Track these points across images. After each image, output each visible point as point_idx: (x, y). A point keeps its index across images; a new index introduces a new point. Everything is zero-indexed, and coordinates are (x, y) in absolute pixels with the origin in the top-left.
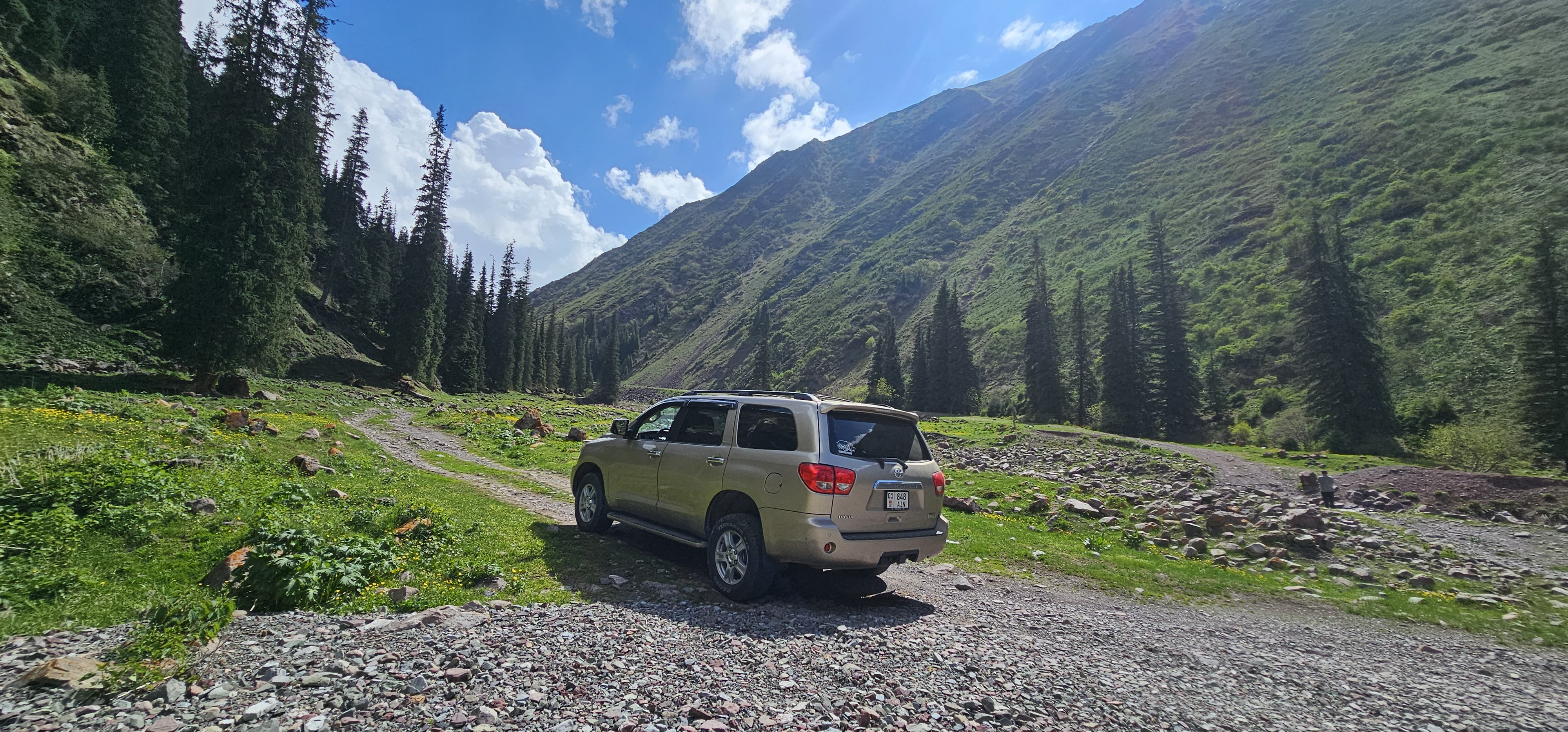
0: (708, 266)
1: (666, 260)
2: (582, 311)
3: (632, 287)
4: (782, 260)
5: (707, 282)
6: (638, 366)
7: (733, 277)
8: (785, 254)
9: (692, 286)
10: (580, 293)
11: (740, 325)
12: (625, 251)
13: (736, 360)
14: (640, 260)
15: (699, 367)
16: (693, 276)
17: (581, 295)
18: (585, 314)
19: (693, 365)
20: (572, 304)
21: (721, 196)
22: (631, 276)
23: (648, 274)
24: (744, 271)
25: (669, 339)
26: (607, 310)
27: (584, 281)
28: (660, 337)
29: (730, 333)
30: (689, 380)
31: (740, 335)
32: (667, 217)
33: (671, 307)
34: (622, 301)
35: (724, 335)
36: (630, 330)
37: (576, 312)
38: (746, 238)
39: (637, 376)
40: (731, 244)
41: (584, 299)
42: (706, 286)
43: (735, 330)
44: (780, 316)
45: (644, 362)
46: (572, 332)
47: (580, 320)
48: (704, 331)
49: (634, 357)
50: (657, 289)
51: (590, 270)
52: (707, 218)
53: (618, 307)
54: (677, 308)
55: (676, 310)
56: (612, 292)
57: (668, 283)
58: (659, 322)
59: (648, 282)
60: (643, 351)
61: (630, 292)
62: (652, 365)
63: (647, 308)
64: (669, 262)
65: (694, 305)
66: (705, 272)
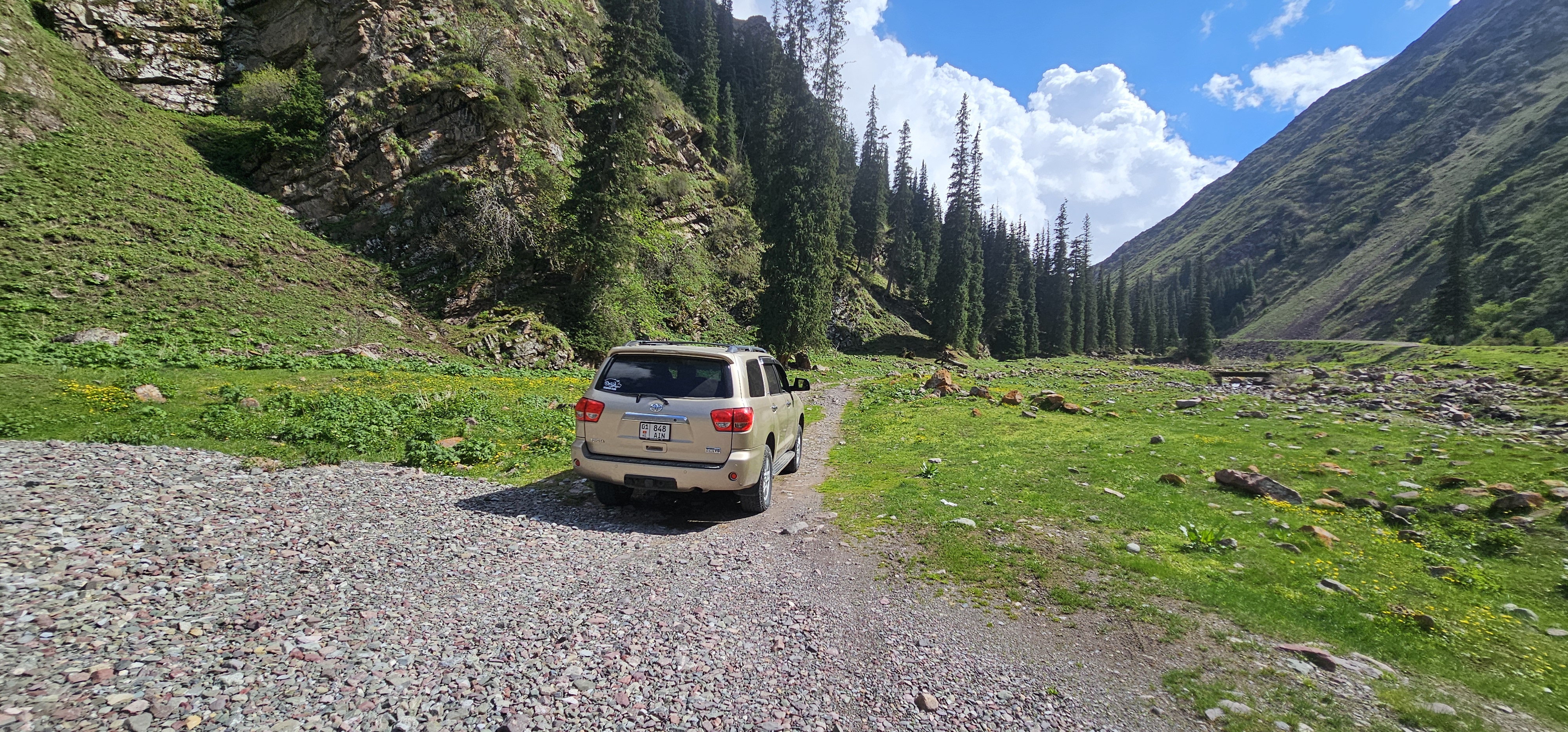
0: (1367, 167)
1: (1295, 175)
2: (1175, 259)
3: (1243, 219)
5: (1365, 189)
6: (1253, 315)
7: (1414, 172)
9: (1339, 200)
10: (1175, 239)
11: (1427, 241)
12: (1235, 177)
13: (1414, 293)
14: (1256, 183)
15: (1349, 307)
16: (1340, 187)
17: (1177, 241)
18: (1178, 262)
19: (1339, 306)
20: (1164, 253)
21: (1392, 62)
22: (1242, 205)
23: (1267, 198)
24: (1438, 159)
25: (1300, 276)
26: (1208, 253)
27: (1180, 224)
28: (1285, 275)
29: (1406, 255)
30: (1332, 326)
31: (1426, 255)
32: (1298, 119)
33: (1303, 233)
34: (1228, 238)
35: (1396, 259)
36: (1240, 272)
37: (1168, 261)
38: (1440, 111)
39: (1251, 327)
40: (1410, 127)
41: (1179, 245)
42: (1363, 196)
43: (1416, 249)
45: (1260, 309)
47: (1172, 270)
48: (1358, 258)
49: (1246, 304)
50: (1281, 214)
51: (1189, 209)
52: (1366, 100)
53: (1224, 247)
54: (1313, 234)
55: (1311, 237)
56: (1215, 230)
57: (1297, 205)
58: (1284, 257)
59: (1266, 209)
60: (1259, 295)
61: (1240, 226)
62: (1273, 312)
63: (1265, 242)
64: (1299, 176)
65: (1342, 225)
66: (1361, 177)
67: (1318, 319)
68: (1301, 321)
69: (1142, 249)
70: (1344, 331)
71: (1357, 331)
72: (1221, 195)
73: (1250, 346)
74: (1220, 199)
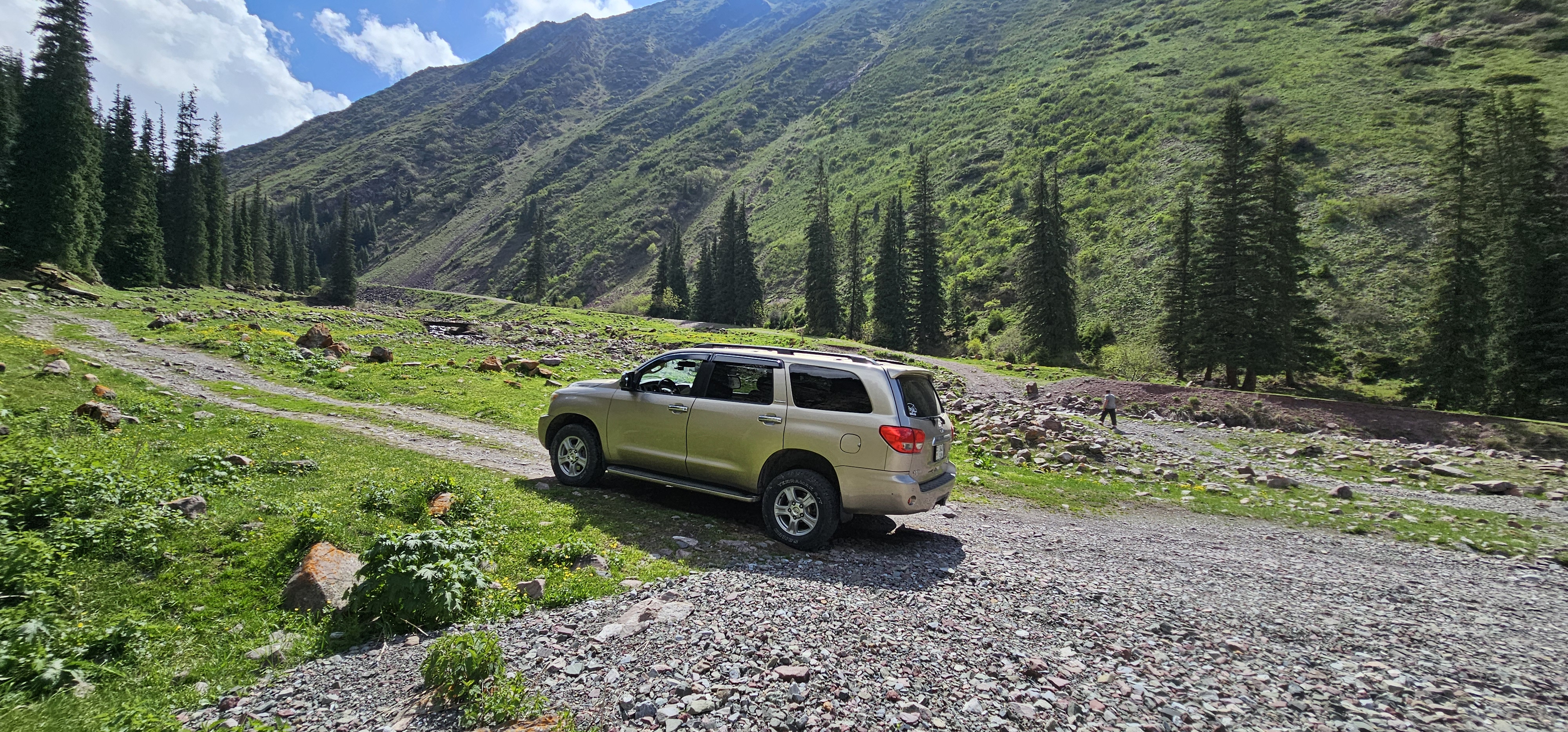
0: (460, 148)
1: (406, 135)
3: (361, 164)
4: (551, 150)
5: (461, 167)
6: (377, 260)
7: (494, 164)
8: (555, 144)
9: (442, 170)
10: (287, 165)
11: (504, 221)
12: (348, 118)
13: (501, 259)
14: (370, 131)
15: (456, 265)
16: (442, 158)
18: (298, 192)
19: (448, 262)
20: (277, 178)
21: (474, 65)
22: (359, 149)
23: (383, 149)
24: (507, 158)
25: (416, 230)
26: (328, 189)
28: (403, 227)
29: (492, 228)
30: (444, 279)
31: (504, 232)
32: (405, 81)
33: (415, 191)
34: (348, 180)
35: (485, 230)
36: (363, 216)
38: (507, 120)
39: (376, 272)
40: (488, 125)
41: (294, 173)
42: (459, 171)
43: (498, 225)
44: (551, 214)
45: (383, 256)
48: (459, 224)
49: (369, 249)
50: (396, 169)
51: (299, 136)
52: (456, 89)
53: (344, 187)
54: (424, 194)
55: (424, 197)
56: (334, 168)
57: (410, 164)
58: (400, 210)
59: (383, 160)
60: (381, 242)
61: (358, 170)
62: (396, 260)
63: (384, 192)
64: (410, 138)
65: (446, 193)
66: (457, 155)
67: (433, 272)
68: (419, 271)
70: (454, 285)
71: (463, 285)
72: (335, 132)
73: (379, 291)
74: (334, 135)
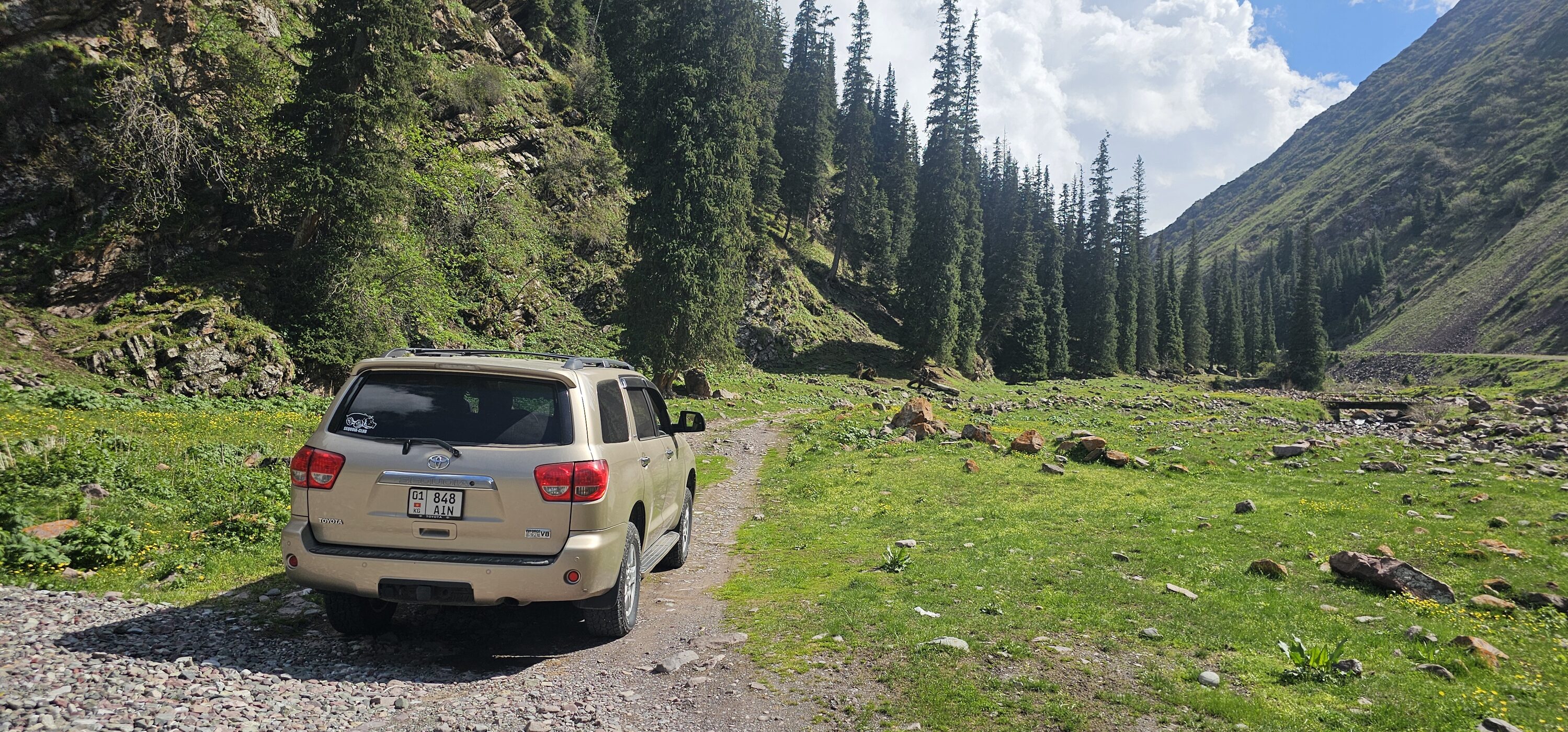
0: (1536, 98)
1: (1438, 105)
2: (1271, 228)
3: (1366, 170)
5: (1536, 131)
6: (1383, 315)
9: (1500, 145)
10: (1269, 197)
14: (1384, 117)
15: (1517, 304)
16: (1502, 125)
17: (1272, 201)
18: (1277, 232)
19: (1502, 303)
20: (1255, 219)
22: (1364, 149)
23: (1399, 139)
25: (1448, 256)
26: (1318, 219)
27: (1276, 174)
28: (1427, 255)
30: (1494, 332)
33: (1451, 193)
34: (1346, 198)
36: (1363, 249)
37: (1260, 231)
39: (1379, 334)
41: (1275, 208)
42: (1532, 139)
45: (1393, 306)
46: (1252, 268)
47: (1265, 245)
48: (1528, 232)
49: (1372, 298)
50: (1420, 163)
53: (1339, 211)
54: (1465, 195)
55: (1463, 199)
56: (1327, 186)
57: (1442, 150)
58: (1425, 227)
59: (1399, 155)
60: (1392, 286)
61: (1363, 180)
62: (1412, 312)
63: (1399, 204)
64: (1444, 108)
65: (1505, 182)
66: (1529, 112)
67: (1475, 323)
68: (1450, 325)
69: (1222, 212)
70: (1511, 341)
71: (1529, 340)
72: (1334, 133)
73: (1377, 363)
74: (1333, 138)
